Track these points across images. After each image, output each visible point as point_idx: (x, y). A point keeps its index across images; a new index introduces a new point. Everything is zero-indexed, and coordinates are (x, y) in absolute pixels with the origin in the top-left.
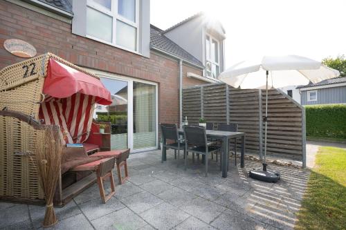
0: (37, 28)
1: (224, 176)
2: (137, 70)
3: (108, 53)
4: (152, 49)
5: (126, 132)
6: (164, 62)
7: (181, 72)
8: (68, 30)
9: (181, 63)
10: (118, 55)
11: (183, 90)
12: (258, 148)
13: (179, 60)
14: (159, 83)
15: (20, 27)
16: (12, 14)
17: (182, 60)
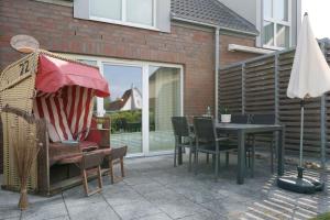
0: (39, 19)
1: (240, 182)
2: (152, 51)
3: (115, 35)
4: (173, 20)
5: (140, 130)
6: (192, 35)
7: (217, 45)
8: (70, 15)
9: (217, 32)
10: (128, 35)
11: (220, 71)
12: (318, 149)
13: (214, 29)
14: (184, 65)
15: (23, 22)
16: (17, 9)
17: (218, 27)
